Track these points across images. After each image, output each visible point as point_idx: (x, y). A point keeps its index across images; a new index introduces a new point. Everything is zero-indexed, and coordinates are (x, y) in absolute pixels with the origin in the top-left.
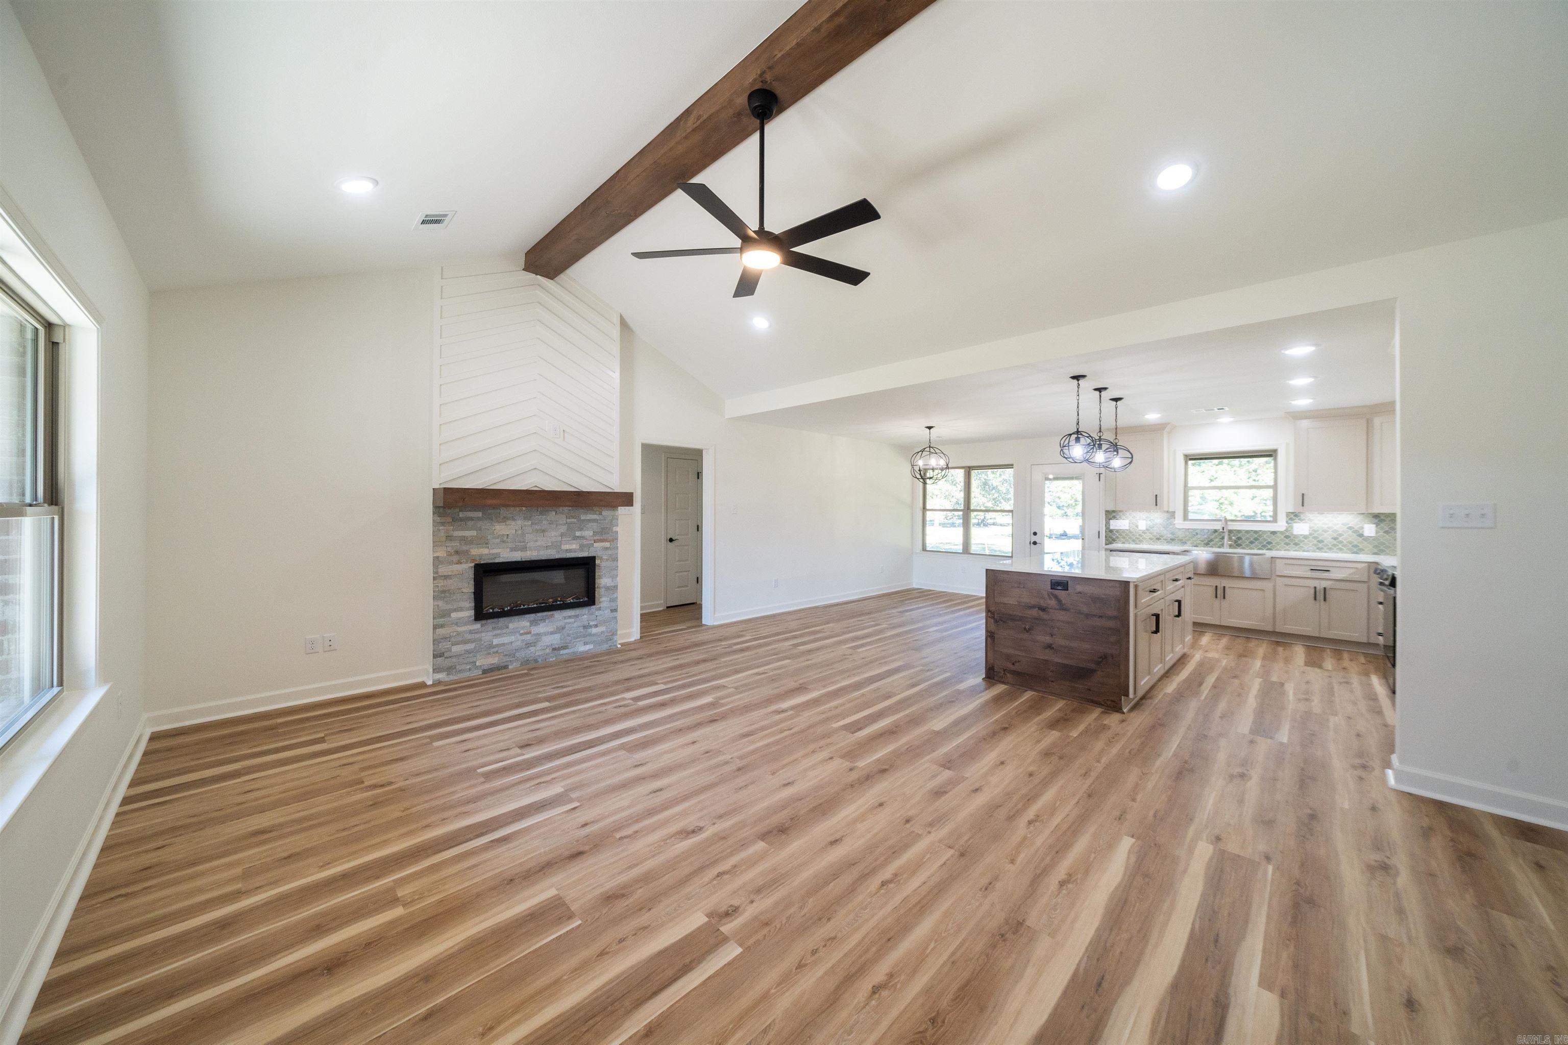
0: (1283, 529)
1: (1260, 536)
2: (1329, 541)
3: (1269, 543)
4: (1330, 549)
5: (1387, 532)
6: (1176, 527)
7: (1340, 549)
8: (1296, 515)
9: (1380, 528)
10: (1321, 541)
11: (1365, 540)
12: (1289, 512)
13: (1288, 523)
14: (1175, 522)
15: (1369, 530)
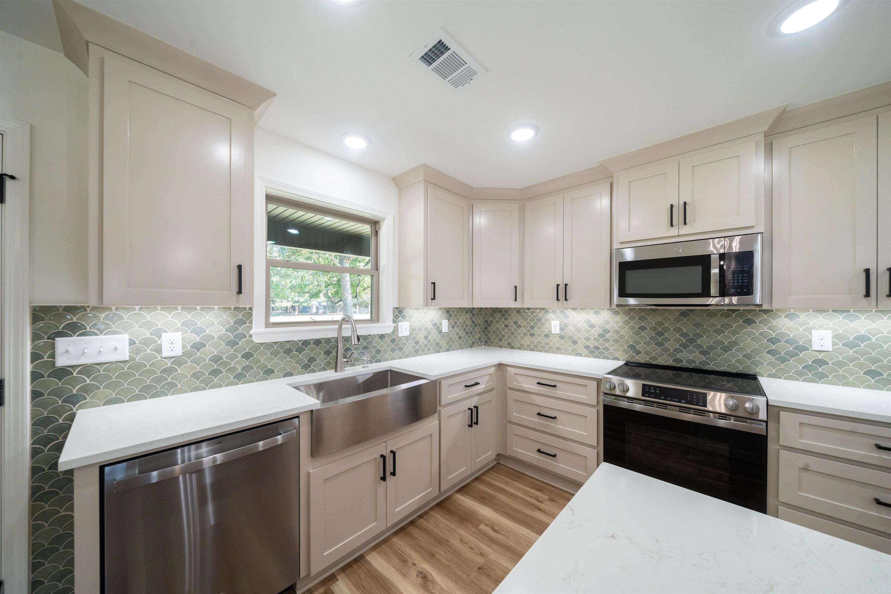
0: (389, 331)
1: (370, 343)
2: (422, 341)
3: (378, 351)
4: (423, 350)
5: (453, 327)
6: (253, 342)
7: (429, 350)
8: (400, 312)
9: (450, 324)
10: (417, 343)
11: (443, 336)
12: (395, 308)
13: (394, 322)
14: (251, 332)
15: (445, 326)
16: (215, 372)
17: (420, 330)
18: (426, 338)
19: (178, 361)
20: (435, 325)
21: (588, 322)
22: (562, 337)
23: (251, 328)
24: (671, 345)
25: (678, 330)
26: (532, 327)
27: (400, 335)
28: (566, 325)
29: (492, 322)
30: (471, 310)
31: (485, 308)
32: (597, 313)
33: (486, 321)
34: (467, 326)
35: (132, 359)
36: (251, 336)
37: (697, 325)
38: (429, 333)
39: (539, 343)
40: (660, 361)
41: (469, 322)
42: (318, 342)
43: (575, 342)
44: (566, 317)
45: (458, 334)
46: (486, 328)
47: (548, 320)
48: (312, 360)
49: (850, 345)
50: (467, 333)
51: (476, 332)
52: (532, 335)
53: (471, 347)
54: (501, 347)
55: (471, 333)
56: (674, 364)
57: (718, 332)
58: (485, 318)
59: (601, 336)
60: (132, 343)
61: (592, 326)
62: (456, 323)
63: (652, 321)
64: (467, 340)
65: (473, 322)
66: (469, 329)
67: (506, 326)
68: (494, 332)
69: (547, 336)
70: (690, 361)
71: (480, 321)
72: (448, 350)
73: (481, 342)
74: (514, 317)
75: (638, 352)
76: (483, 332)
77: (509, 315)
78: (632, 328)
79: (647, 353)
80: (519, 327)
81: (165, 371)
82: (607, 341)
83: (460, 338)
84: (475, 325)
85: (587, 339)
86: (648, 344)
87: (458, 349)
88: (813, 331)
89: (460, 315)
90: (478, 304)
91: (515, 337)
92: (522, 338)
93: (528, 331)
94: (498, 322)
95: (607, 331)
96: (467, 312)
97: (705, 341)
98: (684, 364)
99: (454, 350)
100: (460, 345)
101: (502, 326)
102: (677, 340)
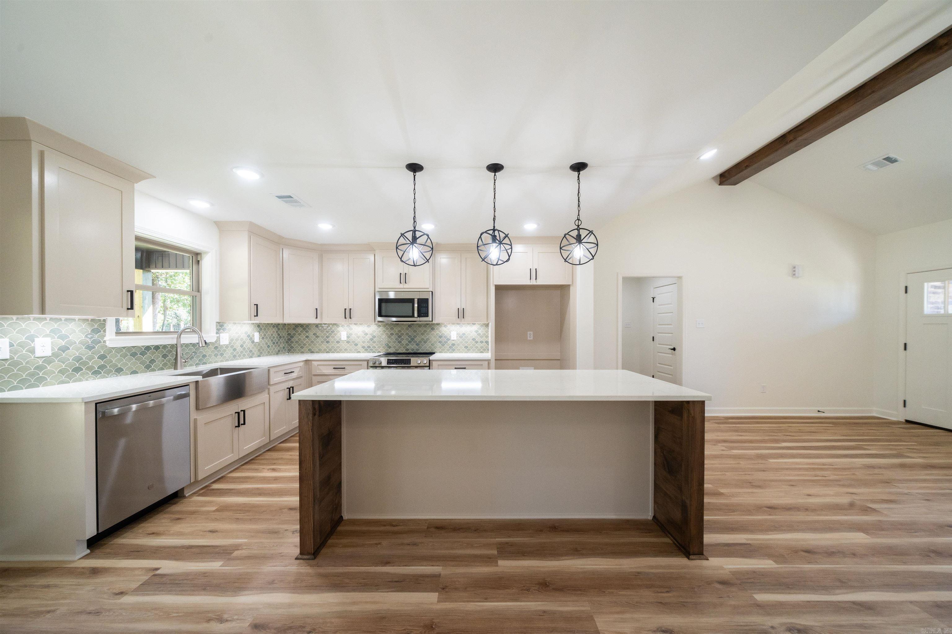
0: (213, 340)
1: (198, 349)
2: (239, 349)
3: (204, 356)
4: (239, 356)
5: (263, 338)
6: (106, 346)
7: (244, 355)
8: (222, 326)
9: (260, 335)
10: (235, 350)
11: (255, 345)
12: (217, 322)
13: (217, 333)
14: (105, 339)
15: (257, 337)
16: (77, 370)
17: (237, 340)
18: (242, 346)
19: (48, 360)
20: (249, 336)
21: (363, 332)
22: (348, 342)
23: (105, 336)
24: (404, 342)
25: (407, 334)
26: (327, 337)
27: (221, 344)
28: (351, 334)
29: (294, 334)
30: (277, 326)
31: (288, 324)
32: (369, 326)
33: (289, 334)
34: (274, 337)
35: (12, 358)
36: (105, 342)
37: (415, 331)
38: (244, 342)
39: (333, 347)
40: (400, 351)
41: (275, 335)
42: (157, 348)
43: (356, 345)
44: (351, 329)
45: (266, 344)
46: (289, 339)
47: (339, 332)
48: (152, 361)
49: (461, 337)
50: (274, 343)
51: (281, 343)
52: (328, 342)
53: (277, 354)
54: (302, 353)
55: (277, 343)
56: (406, 352)
57: (422, 334)
58: (288, 332)
59: (371, 339)
60: (11, 345)
61: (366, 334)
62: (265, 335)
63: (396, 330)
64: (274, 349)
65: (279, 335)
66: (276, 340)
67: (307, 337)
68: (297, 342)
69: (338, 342)
70: (413, 350)
71: (284, 333)
72: (259, 356)
73: (285, 350)
74: (314, 330)
75: (390, 347)
76: (287, 342)
77: (310, 329)
78: (387, 334)
79: (394, 347)
80: (317, 337)
81: (37, 368)
82: (374, 342)
83: (268, 346)
84: (280, 337)
85: (364, 342)
86: (395, 342)
87: (267, 355)
88: (452, 332)
89: (268, 329)
90: (287, 321)
91: (315, 345)
92: (320, 345)
93: (325, 340)
94: (300, 334)
95: (374, 337)
96: (274, 327)
97: (418, 339)
98: (410, 351)
99: (263, 356)
100: (269, 352)
101: (302, 337)
102: (407, 339)
